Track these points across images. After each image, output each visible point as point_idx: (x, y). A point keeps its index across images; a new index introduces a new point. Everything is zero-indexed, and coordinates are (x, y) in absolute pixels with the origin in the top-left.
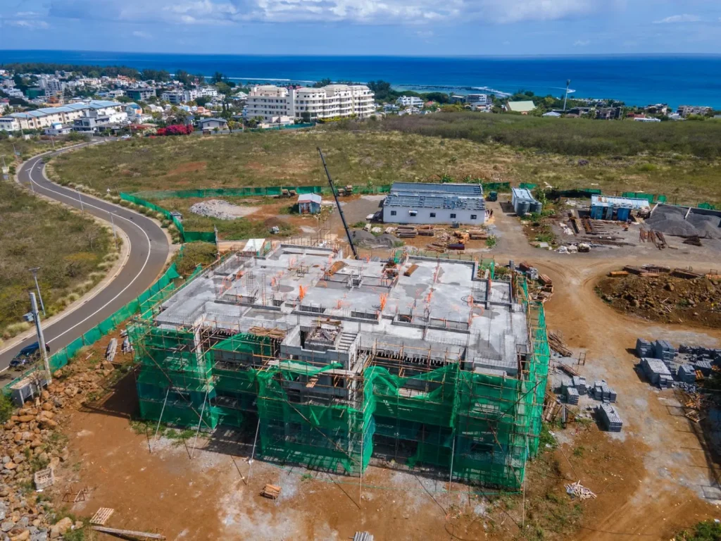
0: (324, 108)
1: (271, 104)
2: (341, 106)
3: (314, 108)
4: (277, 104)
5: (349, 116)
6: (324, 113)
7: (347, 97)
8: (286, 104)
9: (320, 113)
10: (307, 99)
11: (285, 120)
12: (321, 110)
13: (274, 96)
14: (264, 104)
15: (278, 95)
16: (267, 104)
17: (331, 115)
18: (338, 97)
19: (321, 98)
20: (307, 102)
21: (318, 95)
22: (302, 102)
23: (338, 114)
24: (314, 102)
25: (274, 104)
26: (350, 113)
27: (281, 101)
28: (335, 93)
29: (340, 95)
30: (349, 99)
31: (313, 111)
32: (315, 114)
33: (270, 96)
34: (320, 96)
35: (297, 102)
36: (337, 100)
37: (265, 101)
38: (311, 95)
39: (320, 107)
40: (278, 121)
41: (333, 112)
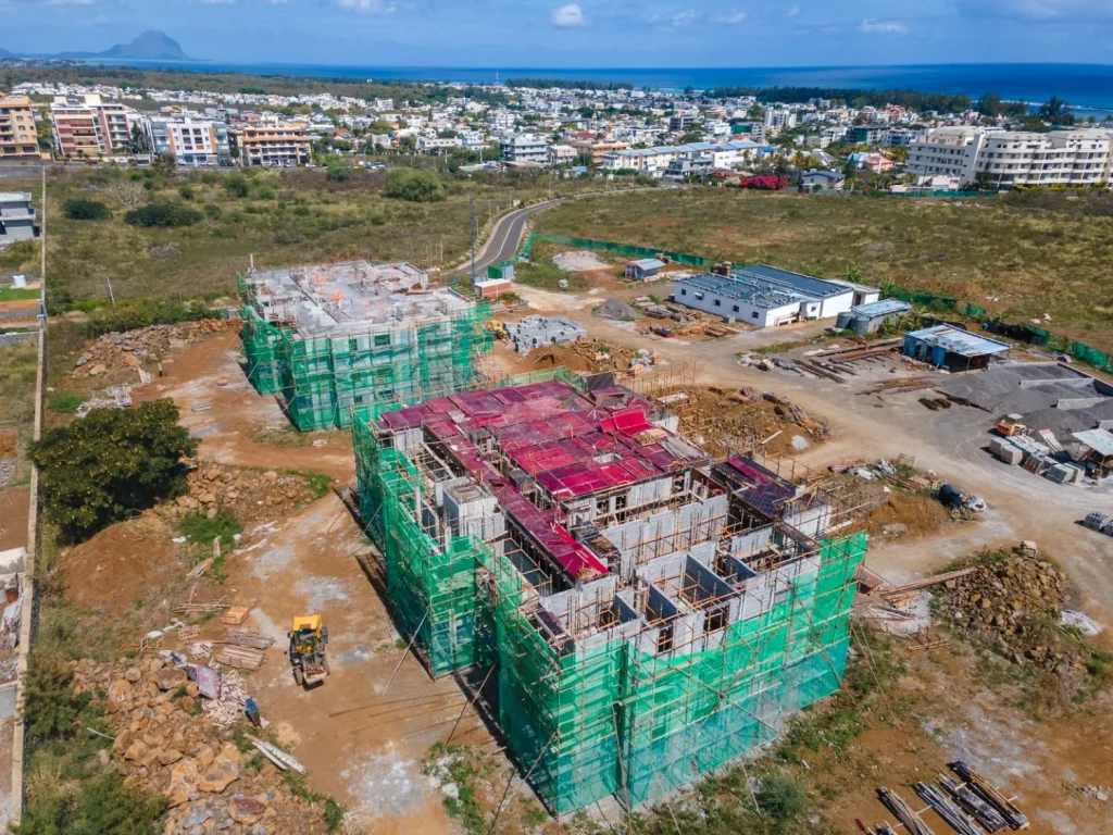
0: (1033, 166)
1: (942, 156)
2: (1076, 166)
3: (1010, 166)
4: (951, 156)
5: (1092, 184)
6: (1030, 176)
7: (1098, 150)
8: (964, 158)
9: (1021, 176)
10: (1002, 150)
11: (942, 182)
12: (1025, 171)
13: (950, 143)
14: (932, 154)
15: (959, 143)
16: (937, 155)
17: (1048, 180)
18: (1074, 149)
19: (1031, 151)
20: (1000, 155)
21: (1025, 144)
22: (991, 155)
23: (1066, 180)
24: (1013, 156)
25: (948, 156)
26: (1098, 180)
27: (959, 152)
28: (1068, 143)
29: (1079, 147)
30: (1100, 155)
31: (1007, 171)
32: (1006, 177)
33: (947, 143)
34: (1029, 147)
35: (982, 154)
36: (1069, 155)
37: (935, 150)
38: (1010, 145)
39: (1023, 166)
40: (928, 184)
41: (1053, 175)
